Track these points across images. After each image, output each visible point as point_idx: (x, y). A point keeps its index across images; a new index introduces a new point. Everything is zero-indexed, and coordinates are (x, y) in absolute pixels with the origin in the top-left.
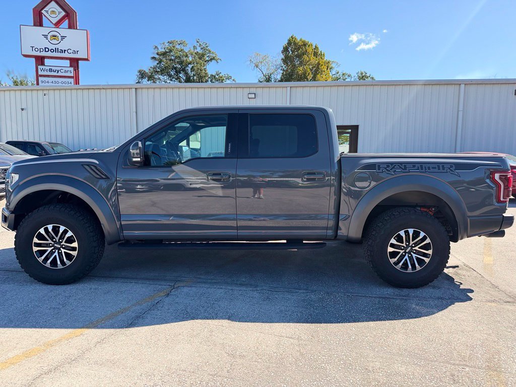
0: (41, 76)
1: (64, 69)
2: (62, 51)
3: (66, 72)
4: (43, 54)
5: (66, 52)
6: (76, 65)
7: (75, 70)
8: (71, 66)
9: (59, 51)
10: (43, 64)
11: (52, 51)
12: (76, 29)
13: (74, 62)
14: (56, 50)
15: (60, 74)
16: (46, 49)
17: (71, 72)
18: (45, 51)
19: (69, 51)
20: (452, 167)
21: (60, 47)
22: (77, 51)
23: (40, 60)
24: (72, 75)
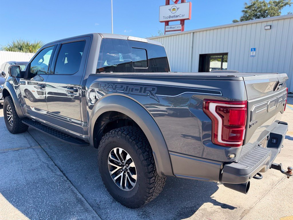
0: (167, 31)
1: (177, 26)
2: (177, 16)
3: (178, 27)
4: (168, 19)
5: (179, 16)
6: (183, 23)
7: (182, 26)
8: (181, 24)
9: (176, 16)
10: (168, 25)
11: (172, 17)
12: (185, 2)
13: (182, 21)
14: (174, 16)
15: (175, 29)
16: (170, 17)
17: (180, 27)
18: (169, 18)
19: (180, 16)
20: (153, 89)
21: (176, 14)
22: (184, 15)
23: (167, 23)
24: (180, 29)
